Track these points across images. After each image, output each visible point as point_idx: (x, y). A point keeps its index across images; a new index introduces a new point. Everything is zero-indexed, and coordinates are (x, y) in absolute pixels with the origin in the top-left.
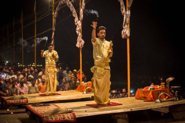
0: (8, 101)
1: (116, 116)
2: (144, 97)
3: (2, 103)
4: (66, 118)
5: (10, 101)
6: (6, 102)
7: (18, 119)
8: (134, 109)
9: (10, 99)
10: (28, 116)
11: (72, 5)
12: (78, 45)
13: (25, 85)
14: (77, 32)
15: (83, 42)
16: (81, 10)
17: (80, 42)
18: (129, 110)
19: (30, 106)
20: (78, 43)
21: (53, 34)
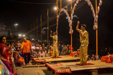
0: (36, 60)
1: (92, 70)
2: (106, 61)
3: (33, 61)
4: (67, 71)
5: (37, 61)
6: (35, 61)
7: (42, 70)
8: (101, 67)
9: (37, 60)
10: (47, 69)
11: (67, 12)
12: (70, 32)
13: (43, 52)
14: (70, 26)
15: (73, 31)
16: (72, 15)
17: (71, 31)
18: (98, 68)
19: (48, 64)
20: (70, 31)
21: (57, 26)
